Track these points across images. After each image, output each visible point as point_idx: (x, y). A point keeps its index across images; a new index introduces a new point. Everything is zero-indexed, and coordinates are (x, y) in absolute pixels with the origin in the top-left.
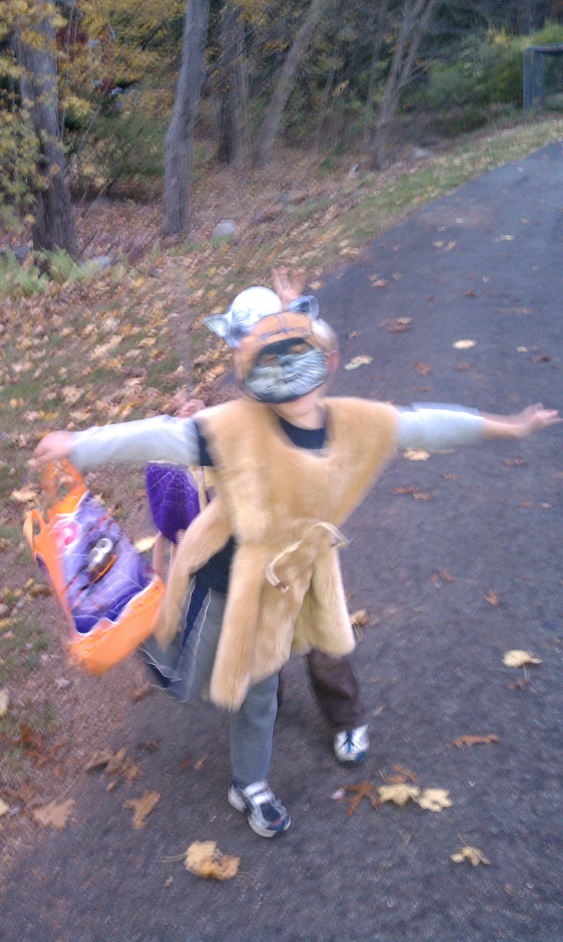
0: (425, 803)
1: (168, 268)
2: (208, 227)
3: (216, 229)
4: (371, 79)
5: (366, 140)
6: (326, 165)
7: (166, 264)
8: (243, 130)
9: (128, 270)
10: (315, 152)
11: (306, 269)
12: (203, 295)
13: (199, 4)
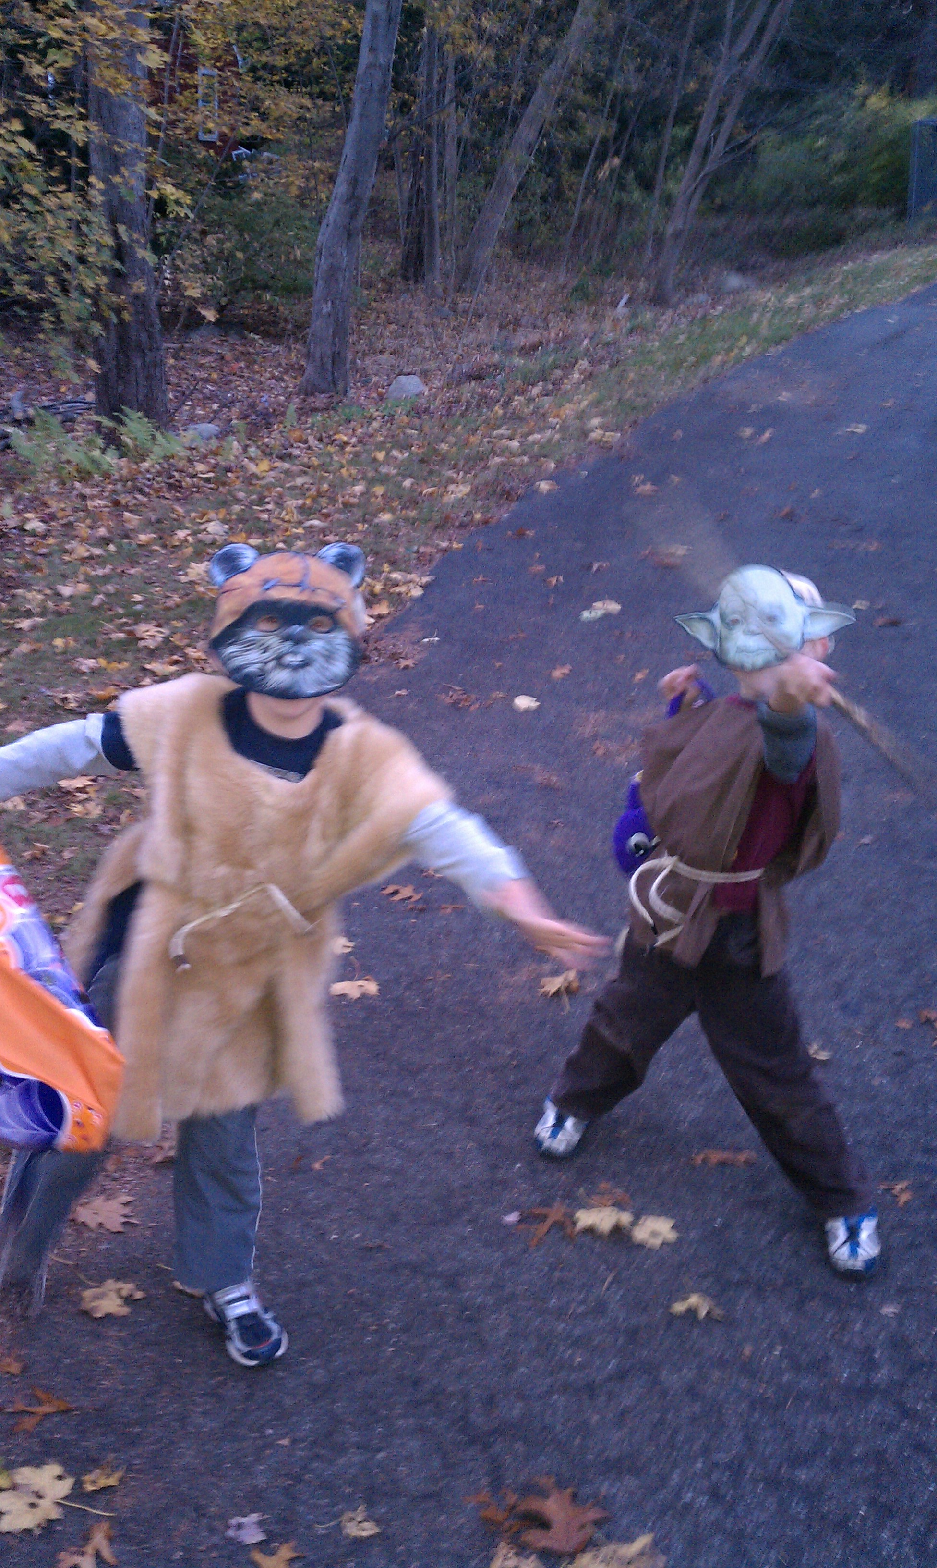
0: (640, 1235)
1: (309, 448)
2: (377, 386)
3: (391, 387)
4: (665, 153)
5: (649, 253)
6: (580, 292)
7: (306, 442)
8: (444, 228)
9: (245, 448)
10: (563, 268)
11: (535, 458)
12: (362, 494)
13: (382, 24)
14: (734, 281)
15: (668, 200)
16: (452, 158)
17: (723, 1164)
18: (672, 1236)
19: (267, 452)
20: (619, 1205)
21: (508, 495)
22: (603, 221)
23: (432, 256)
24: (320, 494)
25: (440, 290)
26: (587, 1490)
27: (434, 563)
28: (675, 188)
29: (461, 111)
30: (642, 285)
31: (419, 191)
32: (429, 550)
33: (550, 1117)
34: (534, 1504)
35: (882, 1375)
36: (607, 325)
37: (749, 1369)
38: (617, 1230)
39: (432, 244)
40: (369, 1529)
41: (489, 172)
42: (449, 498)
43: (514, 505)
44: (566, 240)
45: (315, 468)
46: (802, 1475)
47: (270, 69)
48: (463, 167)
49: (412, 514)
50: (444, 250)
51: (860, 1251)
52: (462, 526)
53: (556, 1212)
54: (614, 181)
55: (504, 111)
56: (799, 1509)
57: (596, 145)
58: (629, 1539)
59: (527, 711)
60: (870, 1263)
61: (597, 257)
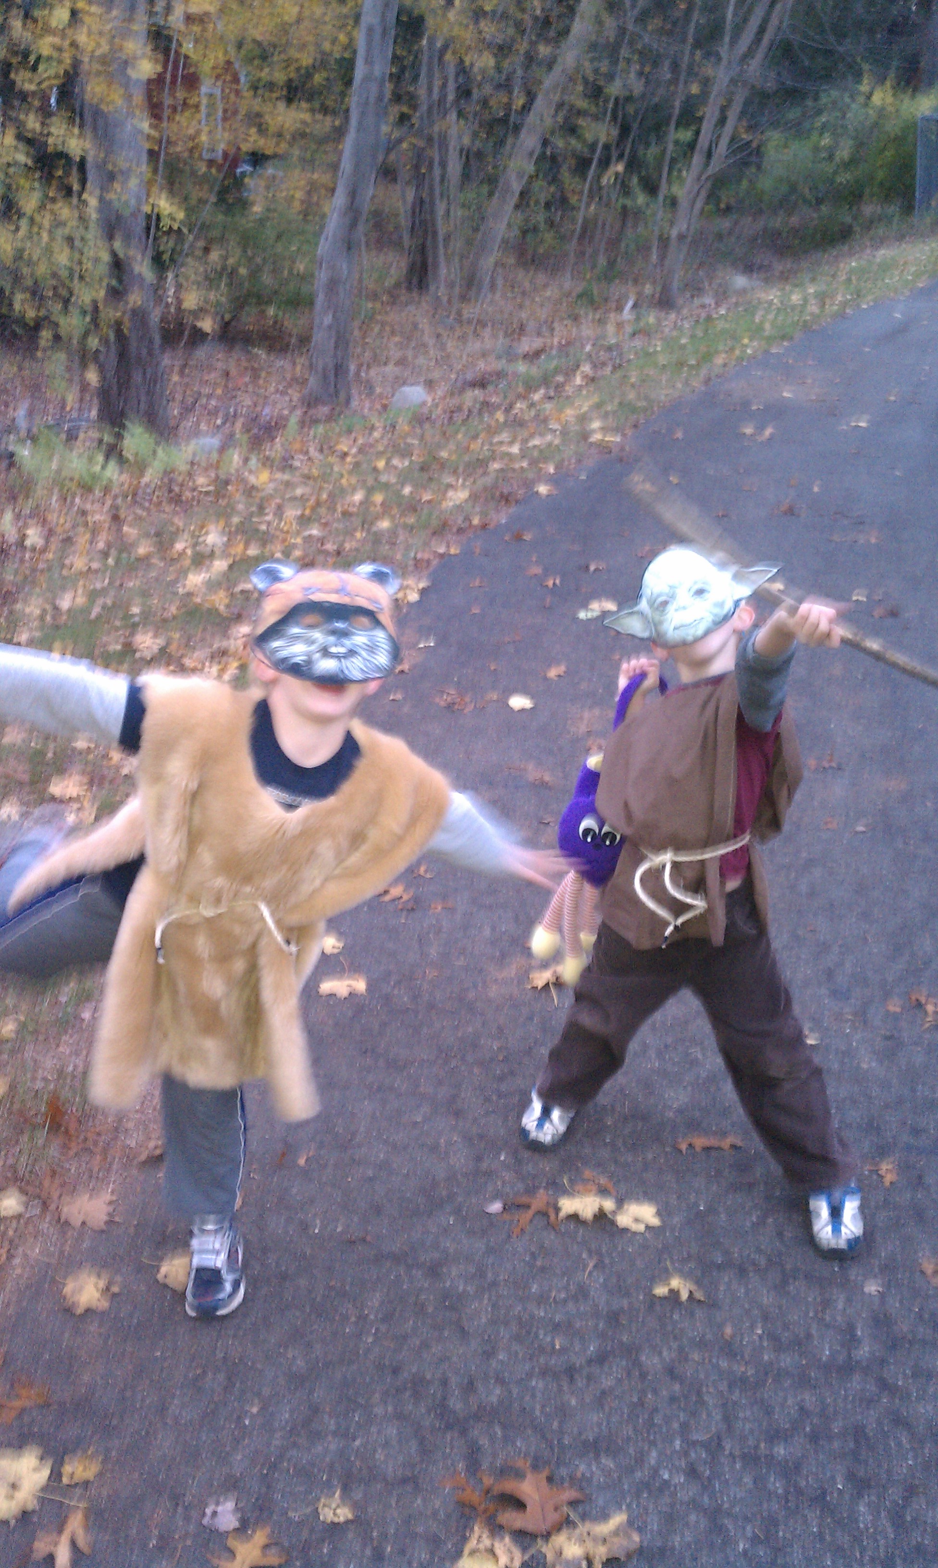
0: (623, 1220)
1: (309, 459)
2: (381, 396)
3: (395, 398)
4: (668, 158)
5: (654, 257)
6: (586, 297)
7: (307, 453)
8: (447, 238)
9: (246, 460)
10: (568, 275)
11: (533, 462)
12: (361, 503)
13: (377, 36)
14: (740, 281)
15: (673, 202)
16: (455, 167)
17: (707, 1149)
18: (655, 1221)
19: (267, 462)
20: (603, 1192)
21: (506, 499)
22: (607, 227)
23: (436, 265)
24: (318, 504)
25: (445, 299)
26: (564, 1472)
27: (431, 569)
28: (680, 191)
29: (462, 122)
30: (648, 289)
31: (422, 202)
32: (426, 556)
33: (537, 1106)
34: (509, 1486)
35: (864, 1351)
36: (611, 329)
37: (730, 1350)
38: (601, 1216)
39: (436, 256)
40: (344, 1514)
41: (492, 181)
42: (448, 504)
43: (513, 510)
44: (572, 246)
45: (315, 479)
46: (780, 1451)
47: (271, 86)
48: (466, 176)
49: (411, 520)
50: (448, 260)
51: (843, 1229)
52: (460, 531)
53: (540, 1200)
54: (618, 187)
55: (504, 121)
56: (777, 1485)
57: (599, 151)
58: (604, 1517)
59: (523, 710)
60: (854, 1243)
61: (602, 261)
